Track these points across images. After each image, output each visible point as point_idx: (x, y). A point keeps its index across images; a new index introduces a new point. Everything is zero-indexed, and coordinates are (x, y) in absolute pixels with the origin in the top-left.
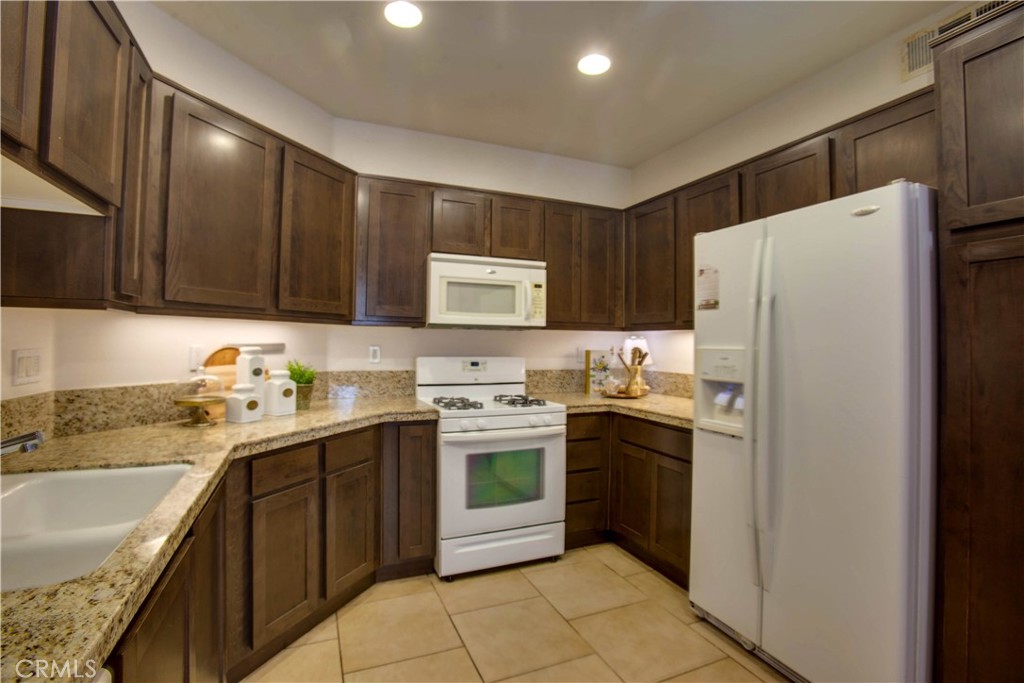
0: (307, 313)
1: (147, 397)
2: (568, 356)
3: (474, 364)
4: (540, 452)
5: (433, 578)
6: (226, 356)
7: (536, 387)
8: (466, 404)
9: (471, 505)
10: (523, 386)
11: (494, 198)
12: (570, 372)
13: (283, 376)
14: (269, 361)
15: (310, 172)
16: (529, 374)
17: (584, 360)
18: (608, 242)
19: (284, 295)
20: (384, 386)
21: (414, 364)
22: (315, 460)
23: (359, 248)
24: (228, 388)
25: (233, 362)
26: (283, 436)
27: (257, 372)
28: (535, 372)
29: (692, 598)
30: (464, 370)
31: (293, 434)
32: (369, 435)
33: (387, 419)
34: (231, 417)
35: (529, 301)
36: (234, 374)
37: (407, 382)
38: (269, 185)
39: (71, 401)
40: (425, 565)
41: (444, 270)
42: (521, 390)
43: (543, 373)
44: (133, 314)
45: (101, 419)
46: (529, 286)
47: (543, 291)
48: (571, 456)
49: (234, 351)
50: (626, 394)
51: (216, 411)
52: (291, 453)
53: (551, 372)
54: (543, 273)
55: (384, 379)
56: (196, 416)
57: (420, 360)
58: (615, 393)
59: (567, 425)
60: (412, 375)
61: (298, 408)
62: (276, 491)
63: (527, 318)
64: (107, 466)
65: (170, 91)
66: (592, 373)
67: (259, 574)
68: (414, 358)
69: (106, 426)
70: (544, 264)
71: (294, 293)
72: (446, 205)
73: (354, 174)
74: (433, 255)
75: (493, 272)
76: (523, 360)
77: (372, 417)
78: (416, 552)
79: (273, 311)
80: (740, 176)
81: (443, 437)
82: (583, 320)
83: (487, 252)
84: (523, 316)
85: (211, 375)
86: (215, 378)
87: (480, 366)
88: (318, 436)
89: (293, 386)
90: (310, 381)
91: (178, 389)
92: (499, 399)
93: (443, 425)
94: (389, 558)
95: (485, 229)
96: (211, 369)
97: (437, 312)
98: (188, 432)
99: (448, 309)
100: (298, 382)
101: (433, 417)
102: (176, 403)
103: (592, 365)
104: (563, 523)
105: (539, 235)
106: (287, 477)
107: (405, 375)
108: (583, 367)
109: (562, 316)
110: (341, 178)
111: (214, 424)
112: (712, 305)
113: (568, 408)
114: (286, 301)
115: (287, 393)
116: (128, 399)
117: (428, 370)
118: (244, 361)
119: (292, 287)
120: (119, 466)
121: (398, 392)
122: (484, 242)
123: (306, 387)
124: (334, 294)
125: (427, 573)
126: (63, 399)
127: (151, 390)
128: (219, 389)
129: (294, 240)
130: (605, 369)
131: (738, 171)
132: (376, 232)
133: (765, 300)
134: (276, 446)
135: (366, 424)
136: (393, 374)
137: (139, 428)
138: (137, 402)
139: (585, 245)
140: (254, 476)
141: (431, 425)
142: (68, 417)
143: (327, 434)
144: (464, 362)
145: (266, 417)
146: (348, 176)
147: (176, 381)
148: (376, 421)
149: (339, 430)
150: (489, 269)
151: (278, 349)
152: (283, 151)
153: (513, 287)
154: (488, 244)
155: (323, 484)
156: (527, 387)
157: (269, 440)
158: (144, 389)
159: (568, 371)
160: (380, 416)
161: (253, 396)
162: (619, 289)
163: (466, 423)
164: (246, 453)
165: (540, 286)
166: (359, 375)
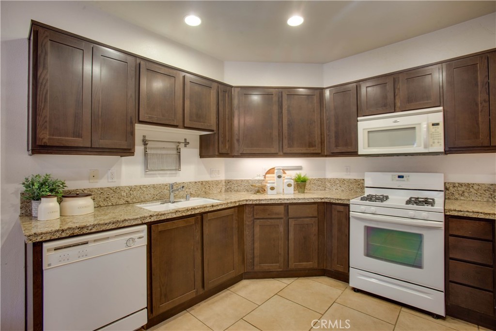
0: (297, 154)
1: (248, 183)
3: (400, 177)
6: (272, 171)
9: (368, 254)
11: (401, 75)
14: (289, 173)
15: (295, 97)
19: (286, 147)
20: (351, 186)
22: (284, 211)
24: (267, 182)
27: (279, 177)
30: (393, 180)
31: (270, 199)
35: (427, 136)
39: (229, 183)
45: (236, 188)
47: (441, 128)
52: (271, 206)
54: (441, 115)
55: (351, 183)
56: (258, 190)
57: (366, 174)
62: (264, 219)
63: (425, 147)
65: (239, 89)
70: (441, 108)
71: (290, 146)
72: (369, 89)
73: (322, 89)
74: (360, 118)
77: (316, 198)
78: (340, 268)
79: (283, 152)
81: (351, 214)
83: (398, 109)
84: (423, 146)
87: (405, 178)
88: (283, 202)
89: (294, 183)
90: (304, 181)
93: (352, 208)
95: (396, 96)
96: (268, 175)
97: (362, 148)
99: (369, 146)
100: (297, 182)
104: (442, 293)
106: (269, 214)
114: (286, 150)
115: (289, 185)
116: (243, 183)
119: (289, 144)
122: (395, 104)
123: (301, 183)
126: (227, 182)
129: (289, 125)
132: (333, 112)
134: (263, 202)
135: (312, 201)
136: (356, 181)
138: (246, 184)
140: (255, 211)
142: (228, 187)
143: (288, 202)
144: (393, 176)
146: (317, 91)
149: (295, 201)
152: (282, 92)
153: (413, 128)
154: (399, 104)
155: (287, 221)
157: (260, 200)
161: (274, 185)
163: (364, 209)
165: (438, 124)
166: (340, 180)
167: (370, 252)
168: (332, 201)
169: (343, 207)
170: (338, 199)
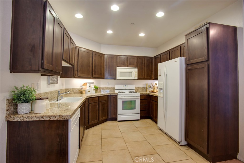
0: (97, 78)
2: (144, 85)
3: (125, 86)
4: (135, 101)
5: (117, 121)
6: (85, 84)
7: (137, 90)
8: (123, 92)
9: (123, 109)
10: (134, 90)
11: (128, 57)
12: (144, 88)
13: (93, 87)
14: (91, 85)
15: (97, 56)
16: (136, 88)
17: (146, 85)
18: (150, 63)
19: (93, 75)
20: (110, 90)
21: (115, 86)
22: (98, 99)
23: (105, 67)
24: (86, 89)
25: (86, 85)
26: (93, 95)
27: (90, 87)
28: (137, 88)
29: (158, 125)
31: (95, 95)
32: (106, 96)
33: (109, 94)
34: (86, 93)
35: (134, 75)
36: (86, 87)
37: (114, 89)
38: (91, 59)
39: (67, 90)
40: (115, 119)
41: (119, 70)
42: (134, 91)
43: (139, 88)
44: (74, 78)
46: (134, 72)
47: (137, 73)
48: (141, 102)
49: (87, 83)
50: (153, 92)
51: (84, 92)
52: (94, 98)
53: (140, 87)
54: (137, 70)
55: (110, 88)
56: (81, 93)
57: (116, 85)
58: (151, 91)
59: (140, 96)
60: (114, 88)
61: (96, 92)
62: (92, 103)
63: (134, 78)
64: (73, 97)
65: (78, 48)
66: (148, 88)
67: (90, 114)
68: (115, 85)
69: (71, 94)
70: (137, 68)
71: (95, 75)
73: (104, 54)
74: (117, 67)
75: (128, 70)
76: (134, 85)
77: (107, 94)
78: (114, 116)
79: (92, 77)
80: (169, 52)
81: (118, 98)
82: (145, 78)
83: (127, 66)
84: (133, 77)
85: (83, 87)
86: (84, 87)
88: (98, 96)
89: (95, 89)
90: (97, 88)
91: (79, 89)
92: (129, 92)
93: (118, 96)
94: (109, 117)
95: (126, 62)
96: (83, 86)
97: (118, 77)
98: (81, 95)
99: (120, 76)
100: (96, 88)
101: (117, 94)
102: (79, 91)
103: (148, 86)
104: (139, 114)
105: (137, 63)
106: (94, 101)
107: (113, 88)
108: (146, 87)
109: (141, 77)
110: (102, 56)
111: (84, 94)
112: (160, 76)
113: (140, 94)
114: (94, 76)
115: (94, 90)
116: (73, 90)
117: (117, 87)
118: (88, 85)
119: (94, 74)
120: (74, 97)
121: (112, 91)
122: (126, 65)
123: (97, 89)
124: (101, 74)
125: (116, 121)
126: (66, 90)
127: (76, 89)
128: (85, 89)
129: (95, 66)
130: (150, 87)
131: (169, 51)
132: (108, 64)
133: (165, 75)
134: (92, 97)
135: (106, 95)
136: (111, 88)
137: (74, 94)
139: (146, 64)
140: (90, 100)
141: (116, 96)
143: (100, 96)
144: (123, 86)
145: (91, 93)
146: (103, 55)
147: (79, 88)
148: (107, 95)
149: (101, 95)
150: (127, 69)
151: (93, 83)
152: (93, 53)
153: (131, 72)
154: (127, 65)
155: (99, 103)
156: (135, 90)
157: (92, 96)
158: (75, 89)
159: (143, 87)
160: (108, 94)
161: (89, 90)
162: (153, 72)
163: (122, 95)
164: (88, 97)
165: (136, 72)
166: (106, 88)
167: (123, 108)
168: (111, 94)
169: (115, 96)
170: (113, 94)
